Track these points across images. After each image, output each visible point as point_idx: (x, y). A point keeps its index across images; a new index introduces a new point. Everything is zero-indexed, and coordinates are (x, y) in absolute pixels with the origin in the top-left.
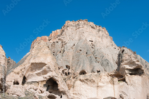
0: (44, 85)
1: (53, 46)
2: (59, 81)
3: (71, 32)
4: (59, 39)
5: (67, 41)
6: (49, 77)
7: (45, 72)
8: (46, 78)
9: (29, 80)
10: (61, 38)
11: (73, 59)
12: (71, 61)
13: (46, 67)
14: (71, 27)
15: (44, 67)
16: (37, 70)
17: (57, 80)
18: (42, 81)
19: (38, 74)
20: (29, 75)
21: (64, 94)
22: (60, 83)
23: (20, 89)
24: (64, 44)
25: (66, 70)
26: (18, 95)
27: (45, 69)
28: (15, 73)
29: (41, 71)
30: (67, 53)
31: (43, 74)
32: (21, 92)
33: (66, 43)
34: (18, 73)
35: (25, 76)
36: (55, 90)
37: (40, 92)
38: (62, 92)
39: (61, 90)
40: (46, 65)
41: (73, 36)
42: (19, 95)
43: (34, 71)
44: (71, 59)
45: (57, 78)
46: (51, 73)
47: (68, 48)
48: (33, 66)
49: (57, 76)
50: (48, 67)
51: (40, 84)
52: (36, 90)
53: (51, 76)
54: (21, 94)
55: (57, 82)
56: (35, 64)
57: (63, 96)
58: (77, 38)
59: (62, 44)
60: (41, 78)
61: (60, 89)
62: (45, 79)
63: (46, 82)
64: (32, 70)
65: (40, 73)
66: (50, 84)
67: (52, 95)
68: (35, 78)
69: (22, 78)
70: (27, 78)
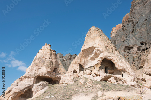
0: (99, 68)
1: (124, 29)
2: (115, 60)
3: (140, 10)
4: (128, 22)
5: (138, 19)
6: (101, 59)
7: (97, 55)
8: (98, 60)
9: (86, 67)
10: (131, 19)
11: (148, 33)
12: (146, 37)
13: (95, 50)
14: (138, 5)
15: (94, 50)
16: (90, 55)
17: (112, 60)
18: (97, 65)
19: (92, 59)
20: (84, 62)
21: (124, 72)
22: (117, 62)
23: (68, 77)
24: (135, 23)
25: (141, 46)
26: (66, 84)
27: (95, 52)
28: (73, 63)
29: (93, 55)
30: (139, 30)
31: (96, 58)
32: (69, 80)
33: (137, 22)
34: (76, 63)
35: (81, 64)
36: (115, 70)
37: (95, 75)
38: (121, 70)
39: (120, 68)
40: (95, 48)
41: (143, 12)
42: (68, 83)
43: (88, 57)
44: (146, 34)
45: (110, 58)
46: (102, 54)
47: (140, 25)
48: (84, 53)
49: (110, 55)
50: (97, 49)
51: (96, 68)
52: (90, 75)
53: (103, 57)
54: (69, 82)
55: (113, 61)
56: (85, 51)
57: (124, 74)
58: (147, 12)
59: (133, 24)
60: (95, 62)
61: (118, 68)
62: (99, 62)
63: (101, 64)
64: (85, 57)
65: (93, 57)
66: (107, 66)
67: (109, 76)
68: (91, 63)
69: (79, 67)
70: (83, 65)
